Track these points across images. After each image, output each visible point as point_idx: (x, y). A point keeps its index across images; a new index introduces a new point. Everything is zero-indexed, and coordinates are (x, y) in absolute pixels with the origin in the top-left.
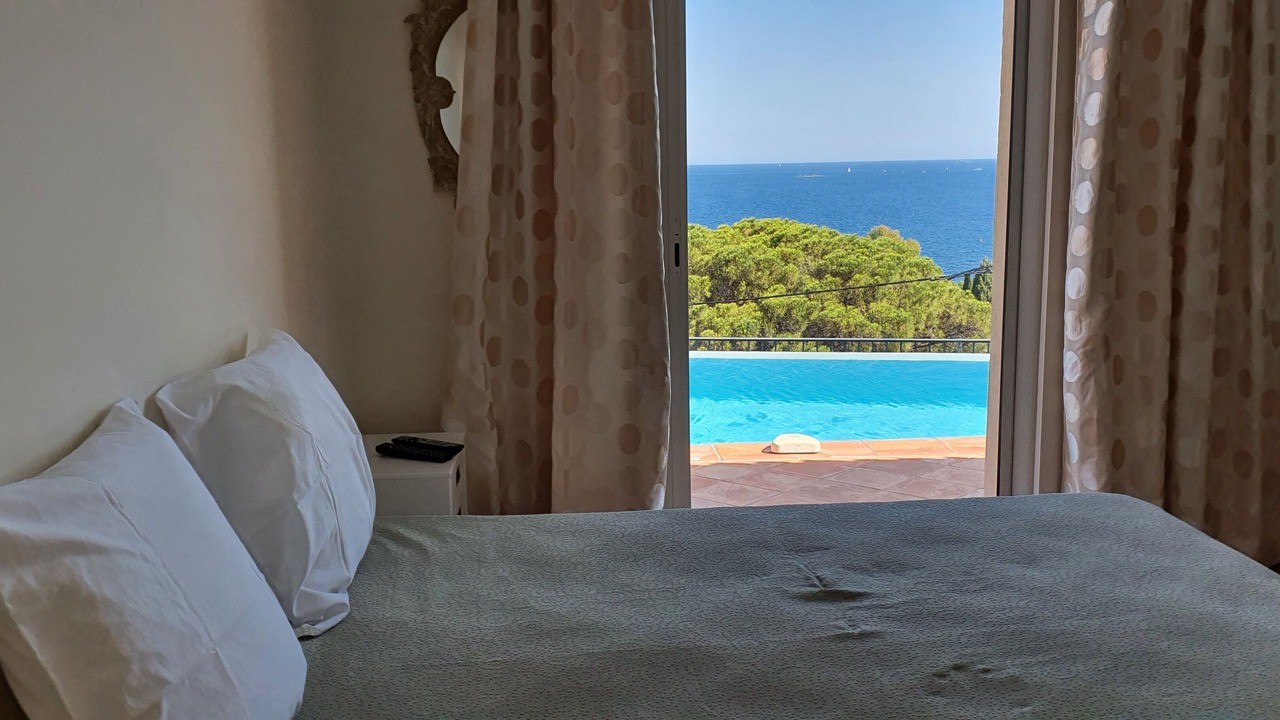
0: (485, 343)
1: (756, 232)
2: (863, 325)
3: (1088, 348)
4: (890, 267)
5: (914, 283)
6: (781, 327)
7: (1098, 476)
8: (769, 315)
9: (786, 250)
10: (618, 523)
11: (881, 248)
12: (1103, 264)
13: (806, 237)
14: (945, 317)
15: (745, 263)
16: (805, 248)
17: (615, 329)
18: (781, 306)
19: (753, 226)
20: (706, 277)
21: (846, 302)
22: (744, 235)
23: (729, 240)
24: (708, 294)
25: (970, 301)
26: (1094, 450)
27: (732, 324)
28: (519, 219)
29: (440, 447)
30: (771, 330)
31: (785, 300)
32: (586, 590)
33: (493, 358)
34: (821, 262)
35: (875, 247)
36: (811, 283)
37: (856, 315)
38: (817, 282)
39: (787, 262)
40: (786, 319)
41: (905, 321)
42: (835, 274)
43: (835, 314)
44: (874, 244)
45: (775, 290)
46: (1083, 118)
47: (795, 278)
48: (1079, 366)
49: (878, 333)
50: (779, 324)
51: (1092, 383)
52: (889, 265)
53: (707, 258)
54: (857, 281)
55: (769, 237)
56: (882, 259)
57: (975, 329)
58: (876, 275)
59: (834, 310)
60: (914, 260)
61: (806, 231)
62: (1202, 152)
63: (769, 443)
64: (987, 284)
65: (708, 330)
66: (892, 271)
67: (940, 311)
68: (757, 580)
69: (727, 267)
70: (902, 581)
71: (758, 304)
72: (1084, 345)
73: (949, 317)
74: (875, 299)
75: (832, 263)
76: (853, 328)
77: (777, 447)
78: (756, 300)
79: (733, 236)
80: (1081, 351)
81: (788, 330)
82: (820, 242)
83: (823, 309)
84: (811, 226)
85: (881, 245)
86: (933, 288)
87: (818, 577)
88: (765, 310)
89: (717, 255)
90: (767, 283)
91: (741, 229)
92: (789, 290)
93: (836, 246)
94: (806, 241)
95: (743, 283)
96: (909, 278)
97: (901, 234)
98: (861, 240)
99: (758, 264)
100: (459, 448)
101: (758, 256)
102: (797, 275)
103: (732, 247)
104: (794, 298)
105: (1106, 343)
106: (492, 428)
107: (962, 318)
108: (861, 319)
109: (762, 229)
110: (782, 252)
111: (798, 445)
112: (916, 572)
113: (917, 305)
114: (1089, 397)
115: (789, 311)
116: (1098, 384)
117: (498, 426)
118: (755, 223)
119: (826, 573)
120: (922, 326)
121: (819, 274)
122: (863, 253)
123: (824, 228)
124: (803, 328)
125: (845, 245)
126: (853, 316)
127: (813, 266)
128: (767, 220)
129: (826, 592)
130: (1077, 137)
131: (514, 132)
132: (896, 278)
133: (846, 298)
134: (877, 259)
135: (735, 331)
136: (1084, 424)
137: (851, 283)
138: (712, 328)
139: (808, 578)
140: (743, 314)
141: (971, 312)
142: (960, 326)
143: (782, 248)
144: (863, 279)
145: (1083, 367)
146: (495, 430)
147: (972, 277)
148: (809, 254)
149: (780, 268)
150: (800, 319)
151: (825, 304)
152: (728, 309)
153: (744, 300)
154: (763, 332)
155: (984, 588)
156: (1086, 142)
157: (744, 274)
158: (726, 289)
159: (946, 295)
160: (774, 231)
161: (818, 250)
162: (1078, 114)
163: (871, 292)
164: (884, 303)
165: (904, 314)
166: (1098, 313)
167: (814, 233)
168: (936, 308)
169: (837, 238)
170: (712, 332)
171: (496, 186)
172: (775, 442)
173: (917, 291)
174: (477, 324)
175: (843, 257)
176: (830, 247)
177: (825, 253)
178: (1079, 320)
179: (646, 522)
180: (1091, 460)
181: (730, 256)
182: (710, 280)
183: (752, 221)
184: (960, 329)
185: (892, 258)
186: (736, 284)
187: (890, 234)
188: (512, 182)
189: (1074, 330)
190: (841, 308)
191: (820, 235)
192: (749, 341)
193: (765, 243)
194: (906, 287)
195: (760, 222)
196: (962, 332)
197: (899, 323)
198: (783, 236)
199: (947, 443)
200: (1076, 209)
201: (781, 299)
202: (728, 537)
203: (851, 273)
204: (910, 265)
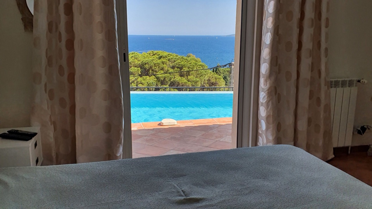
0: (47, 91)
1: (154, 55)
2: (186, 83)
3: (270, 91)
4: (193, 66)
5: (200, 70)
6: (163, 83)
7: (272, 135)
8: (159, 80)
9: (163, 60)
10: (98, 168)
11: (191, 60)
12: (274, 62)
13: (169, 57)
14: (209, 80)
15: (151, 64)
16: (169, 60)
17: (101, 85)
18: (162, 77)
19: (153, 53)
20: (139, 68)
21: (181, 76)
22: (150, 55)
23: (146, 57)
24: (140, 73)
25: (216, 76)
26: (271, 126)
27: (147, 83)
28: (60, 42)
29: (27, 134)
30: (159, 84)
31: (163, 75)
32: (79, 205)
33: (51, 97)
34: (174, 64)
35: (189, 60)
36: (171, 70)
37: (184, 80)
38: (173, 70)
39: (163, 64)
40: (164, 81)
41: (198, 81)
42: (178, 68)
43: (178, 79)
44: (189, 59)
45: (160, 72)
46: (267, 10)
47: (166, 69)
48: (266, 97)
49: (191, 85)
50: (162, 82)
51: (270, 103)
52: (193, 65)
53: (139, 62)
54: (184, 70)
55: (158, 56)
56: (191, 63)
57: (217, 84)
58: (190, 68)
59: (178, 78)
60: (200, 64)
61: (169, 55)
62: (306, 23)
63: (160, 122)
64: (219, 71)
65: (140, 84)
66: (194, 67)
67: (208, 78)
68: (157, 194)
69: (146, 65)
70: (217, 190)
71: (155, 76)
72: (268, 90)
73: (210, 80)
74: (189, 75)
75: (177, 64)
76: (183, 83)
77: (163, 123)
78: (154, 75)
79: (147, 56)
80: (266, 92)
81: (164, 84)
82: (173, 58)
83: (174, 78)
84: (170, 53)
85: (191, 59)
86: (205, 72)
87: (182, 191)
88: (157, 78)
89: (142, 61)
90: (158, 70)
91: (149, 54)
92: (165, 72)
93: (178, 59)
94: (169, 58)
95: (151, 70)
96: (199, 69)
97: (195, 56)
98: (185, 58)
99: (155, 64)
100: (35, 134)
101: (155, 62)
102: (167, 68)
103: (147, 59)
104: (166, 75)
105: (275, 88)
106: (51, 125)
107: (213, 80)
108: (186, 81)
109: (156, 54)
110: (162, 61)
111: (170, 123)
112: (221, 185)
113: (201, 77)
114: (269, 108)
115: (165, 79)
116: (272, 103)
117: (54, 123)
118: (154, 52)
119: (185, 188)
120: (202, 83)
121: (173, 67)
122: (186, 62)
123: (174, 54)
124: (169, 84)
125: (180, 59)
126: (183, 80)
127: (171, 65)
128: (157, 51)
129: (187, 199)
130: (265, 17)
131: (57, 8)
132: (195, 69)
133: (181, 75)
134: (190, 63)
135: (148, 85)
136: (268, 117)
137: (182, 70)
138: (141, 84)
139: (178, 192)
140: (151, 79)
141: (216, 79)
142: (213, 83)
143: (162, 60)
144: (186, 69)
145: (267, 98)
146: (53, 125)
147: (215, 69)
148: (170, 62)
149: (162, 66)
150: (168, 81)
151: (175, 77)
152: (146, 78)
153: (151, 75)
154: (157, 85)
155: (250, 192)
156: (269, 19)
157: (151, 67)
158: (145, 71)
159: (209, 74)
160: (160, 54)
161: (173, 60)
162: (265, 9)
163: (188, 73)
164: (192, 76)
165: (198, 79)
166: (273, 78)
167: (171, 55)
168: (206, 78)
169: (178, 57)
170: (141, 85)
171: (50, 29)
172: (162, 122)
173: (201, 73)
174: (43, 83)
175: (180, 63)
176: (176, 59)
177: (175, 61)
178: (266, 81)
179: (110, 167)
180: (270, 129)
181: (146, 62)
182: (141, 69)
183: (153, 52)
184: (213, 84)
185: (194, 63)
186: (149, 70)
187: (193, 56)
188: (57, 28)
189: (264, 85)
190: (180, 78)
191: (173, 56)
192: (153, 88)
193: (157, 58)
194: (198, 72)
195: (155, 52)
196: (214, 85)
197: (196, 82)
198: (162, 56)
199: (216, 120)
200: (265, 43)
201: (162, 75)
202: (144, 172)
203: (182, 67)
204: (199, 65)
